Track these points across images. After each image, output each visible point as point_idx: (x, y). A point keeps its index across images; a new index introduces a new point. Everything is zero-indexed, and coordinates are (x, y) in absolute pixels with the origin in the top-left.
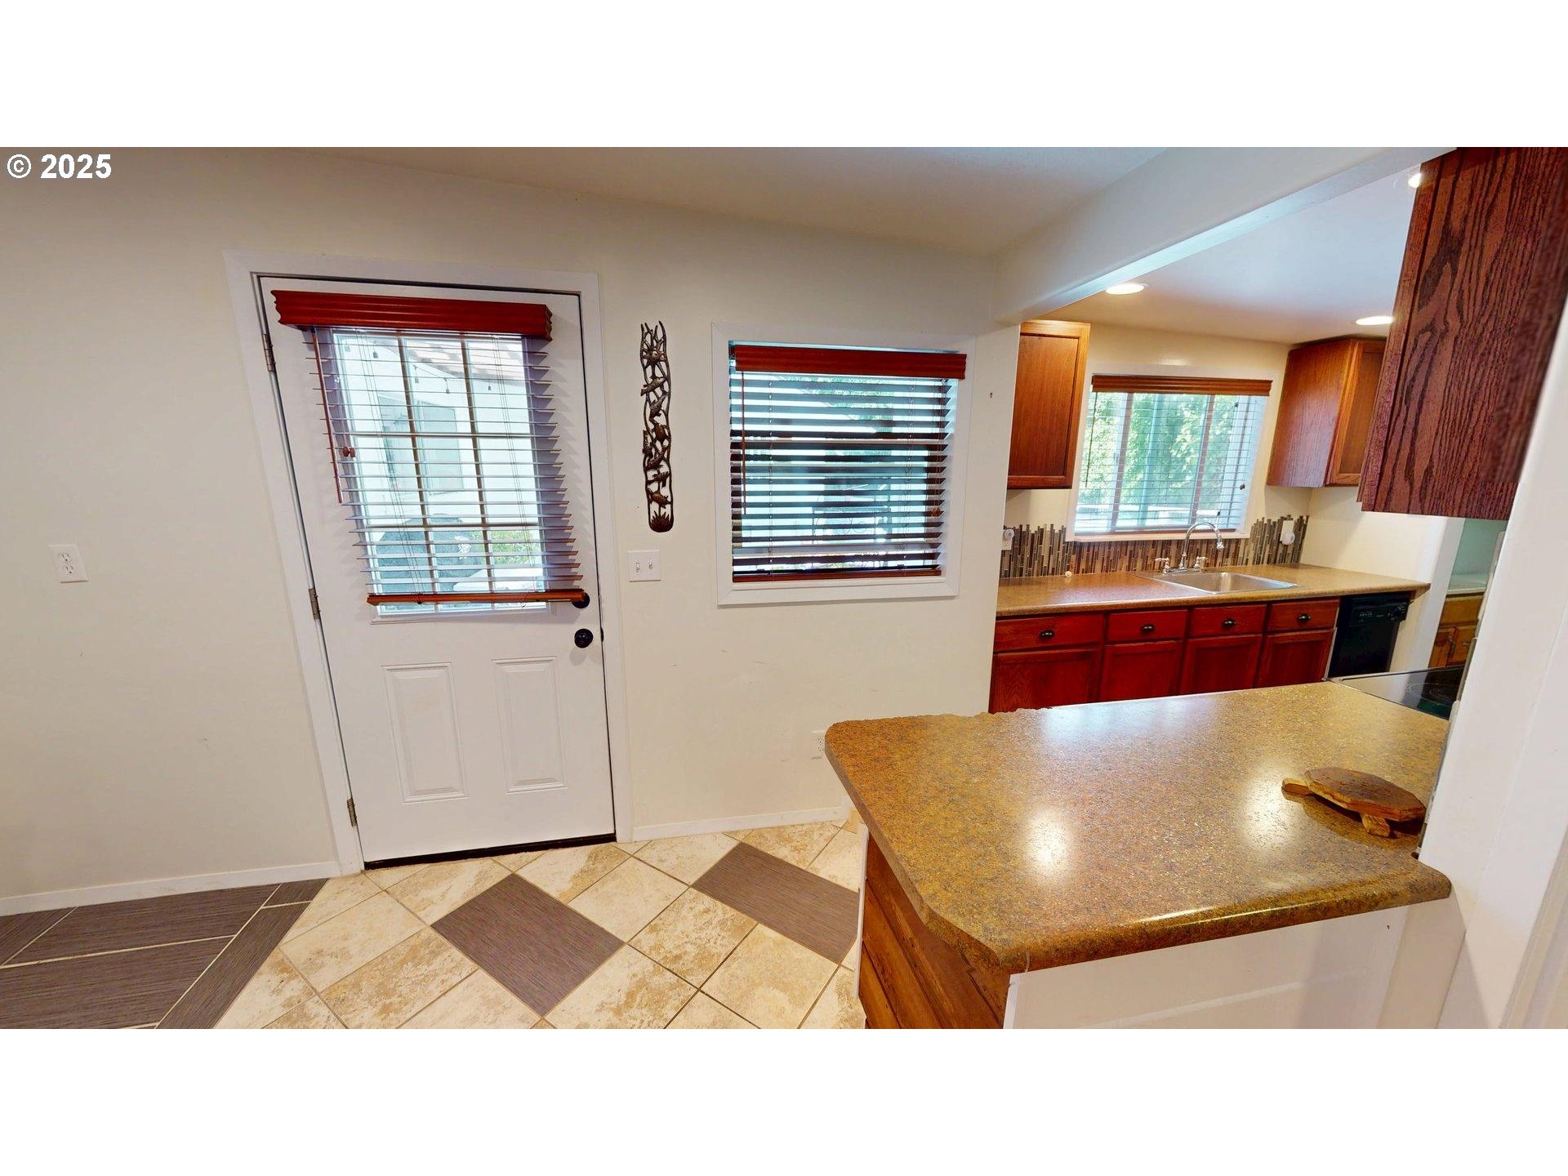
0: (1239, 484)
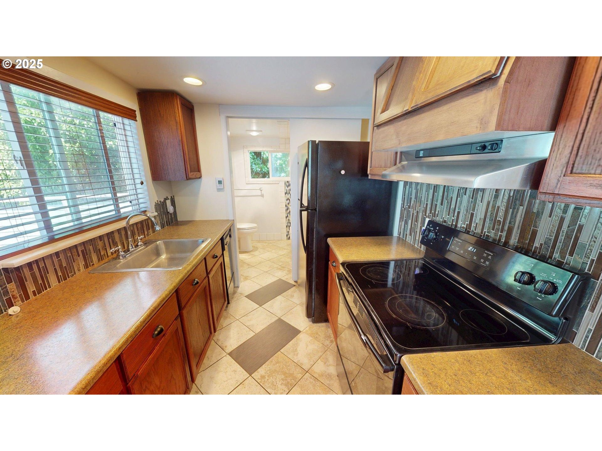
0: (138, 181)
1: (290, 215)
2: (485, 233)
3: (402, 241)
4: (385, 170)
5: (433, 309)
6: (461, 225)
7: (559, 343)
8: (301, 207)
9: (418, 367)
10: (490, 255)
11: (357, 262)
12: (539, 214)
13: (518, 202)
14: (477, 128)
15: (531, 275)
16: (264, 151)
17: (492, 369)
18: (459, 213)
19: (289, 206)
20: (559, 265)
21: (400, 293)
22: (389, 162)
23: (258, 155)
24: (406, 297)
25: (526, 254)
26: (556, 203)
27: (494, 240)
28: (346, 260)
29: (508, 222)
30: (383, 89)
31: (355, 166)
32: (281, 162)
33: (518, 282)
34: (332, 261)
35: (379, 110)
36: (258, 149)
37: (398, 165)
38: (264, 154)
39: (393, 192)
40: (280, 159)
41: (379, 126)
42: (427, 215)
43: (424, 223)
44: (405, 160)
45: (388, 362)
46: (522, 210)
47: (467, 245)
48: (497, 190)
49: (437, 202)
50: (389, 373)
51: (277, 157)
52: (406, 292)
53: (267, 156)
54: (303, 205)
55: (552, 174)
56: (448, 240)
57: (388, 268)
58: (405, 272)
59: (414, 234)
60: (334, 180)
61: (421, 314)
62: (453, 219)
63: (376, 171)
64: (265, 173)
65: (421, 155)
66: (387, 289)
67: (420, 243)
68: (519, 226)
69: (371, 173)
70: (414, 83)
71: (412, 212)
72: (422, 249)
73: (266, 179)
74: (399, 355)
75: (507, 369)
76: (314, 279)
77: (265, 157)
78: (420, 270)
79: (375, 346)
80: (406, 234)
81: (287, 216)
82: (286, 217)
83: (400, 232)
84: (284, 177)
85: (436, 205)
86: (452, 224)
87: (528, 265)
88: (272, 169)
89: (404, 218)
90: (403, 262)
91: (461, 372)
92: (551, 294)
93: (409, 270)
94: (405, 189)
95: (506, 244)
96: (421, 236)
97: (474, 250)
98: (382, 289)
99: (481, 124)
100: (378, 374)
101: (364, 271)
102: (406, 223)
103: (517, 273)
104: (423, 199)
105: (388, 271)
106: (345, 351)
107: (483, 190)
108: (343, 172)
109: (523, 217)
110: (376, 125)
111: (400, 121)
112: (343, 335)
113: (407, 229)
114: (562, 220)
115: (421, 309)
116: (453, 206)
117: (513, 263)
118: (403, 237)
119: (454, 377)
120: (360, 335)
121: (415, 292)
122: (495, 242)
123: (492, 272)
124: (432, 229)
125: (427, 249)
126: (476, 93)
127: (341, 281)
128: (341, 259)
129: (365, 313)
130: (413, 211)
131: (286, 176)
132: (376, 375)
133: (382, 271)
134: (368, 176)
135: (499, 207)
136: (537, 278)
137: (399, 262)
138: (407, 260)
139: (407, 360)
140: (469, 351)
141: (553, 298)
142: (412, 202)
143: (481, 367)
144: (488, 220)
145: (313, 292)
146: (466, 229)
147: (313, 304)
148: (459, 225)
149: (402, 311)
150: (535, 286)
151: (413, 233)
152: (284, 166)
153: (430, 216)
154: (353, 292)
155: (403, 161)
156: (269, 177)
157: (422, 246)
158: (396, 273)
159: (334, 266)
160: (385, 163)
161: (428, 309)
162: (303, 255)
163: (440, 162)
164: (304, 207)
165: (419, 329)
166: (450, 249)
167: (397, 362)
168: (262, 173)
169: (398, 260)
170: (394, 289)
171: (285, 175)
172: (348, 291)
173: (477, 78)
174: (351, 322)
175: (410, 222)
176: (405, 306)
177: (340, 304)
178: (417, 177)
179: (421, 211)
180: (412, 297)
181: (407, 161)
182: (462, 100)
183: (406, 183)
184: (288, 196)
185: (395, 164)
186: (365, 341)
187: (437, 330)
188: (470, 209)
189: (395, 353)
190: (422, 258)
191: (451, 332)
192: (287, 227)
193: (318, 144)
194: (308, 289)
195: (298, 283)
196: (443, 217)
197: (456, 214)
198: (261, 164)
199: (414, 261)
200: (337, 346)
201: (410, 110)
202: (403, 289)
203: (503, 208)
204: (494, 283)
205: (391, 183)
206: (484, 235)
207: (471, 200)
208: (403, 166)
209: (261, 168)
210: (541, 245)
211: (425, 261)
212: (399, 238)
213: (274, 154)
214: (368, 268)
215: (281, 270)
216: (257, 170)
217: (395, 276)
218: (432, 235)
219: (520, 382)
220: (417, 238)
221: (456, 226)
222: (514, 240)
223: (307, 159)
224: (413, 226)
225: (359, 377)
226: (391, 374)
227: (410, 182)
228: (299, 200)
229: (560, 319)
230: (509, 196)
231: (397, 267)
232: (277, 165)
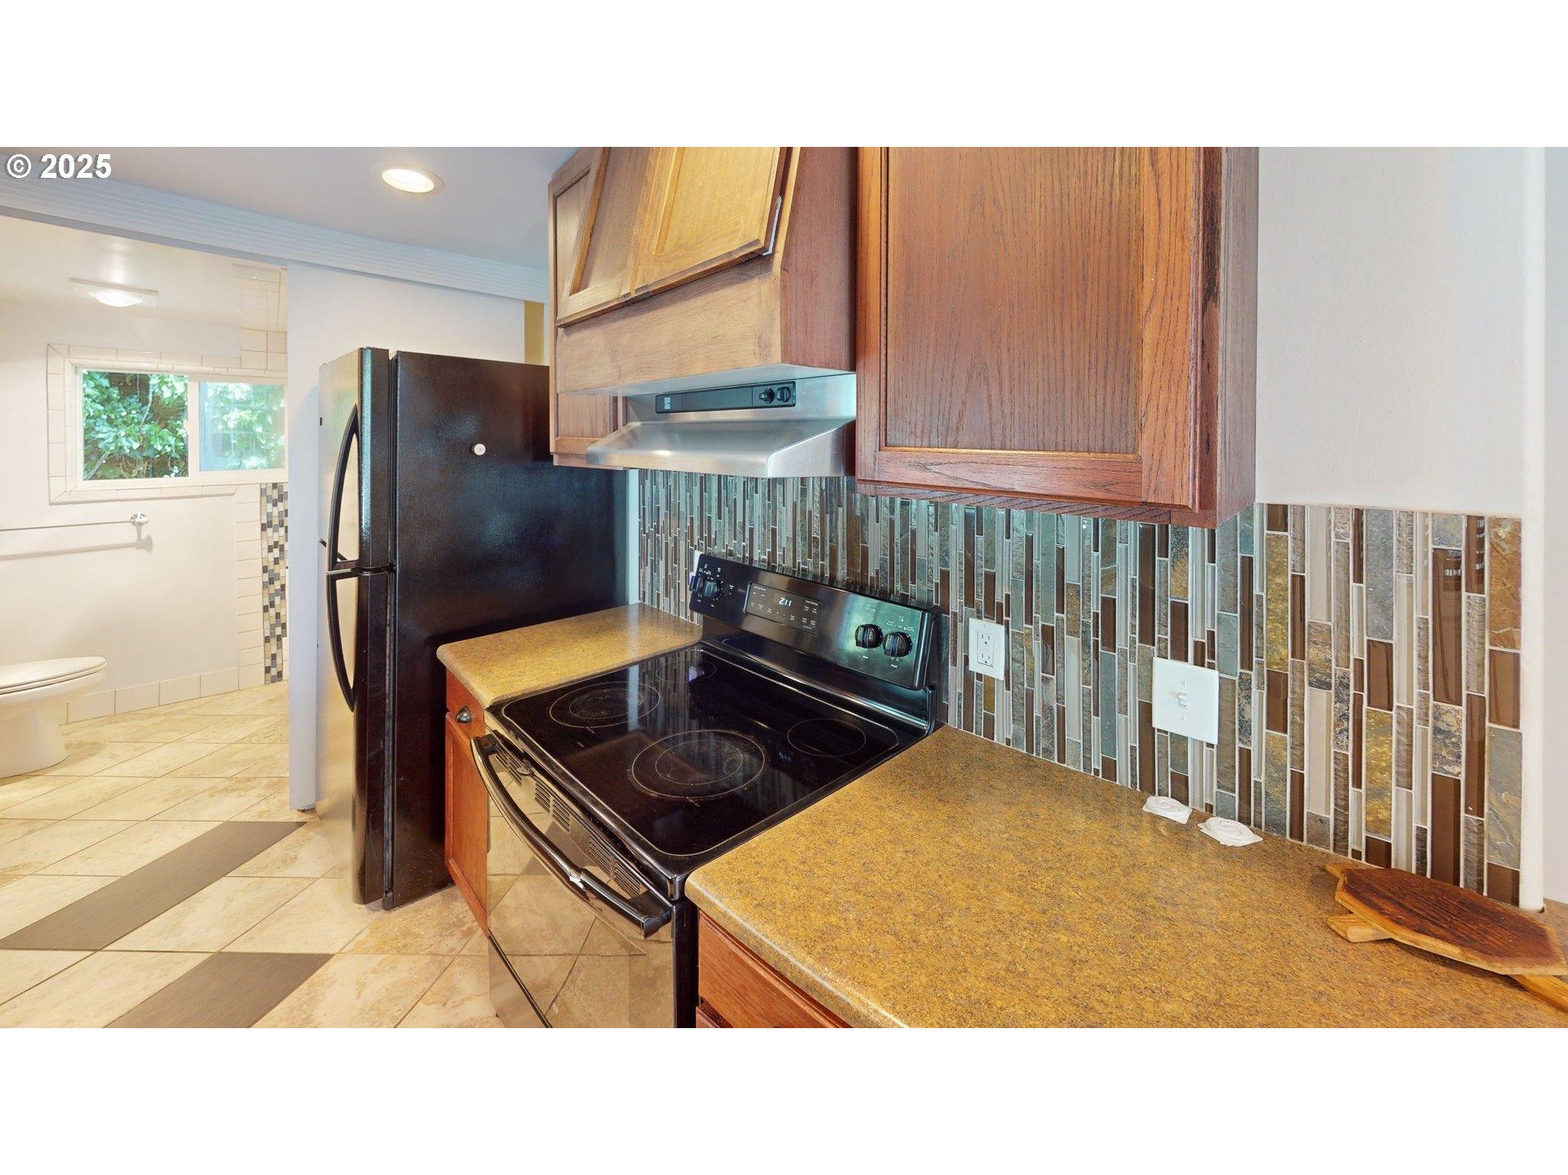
1: (283, 598)
2: (799, 567)
3: (649, 612)
4: (594, 442)
5: (736, 745)
6: (760, 556)
7: (934, 731)
8: (333, 564)
9: (726, 884)
10: (813, 606)
11: (538, 691)
12: (864, 518)
13: (834, 501)
14: (754, 353)
15: (875, 627)
16: (165, 374)
17: (860, 819)
18: (751, 530)
19: (279, 569)
20: (904, 601)
21: (661, 736)
22: (600, 423)
23: (131, 386)
24: (675, 739)
25: (862, 593)
26: (879, 497)
27: (815, 576)
28: (503, 694)
29: (828, 539)
30: (571, 229)
31: (516, 432)
32: (246, 415)
33: (863, 647)
34: (457, 710)
35: (566, 285)
36: (129, 364)
37: (623, 430)
38: (163, 382)
39: (617, 498)
40: (243, 404)
41: (569, 326)
42: (696, 543)
43: (692, 563)
44: (636, 418)
45: (653, 906)
46: (842, 512)
47: (776, 595)
48: (802, 478)
49: (710, 512)
50: (660, 930)
51: (230, 397)
52: (674, 729)
53: (180, 389)
54: (339, 560)
55: (866, 447)
56: (742, 591)
57: (625, 686)
58: (666, 685)
59: (675, 592)
60: (454, 473)
61: (714, 767)
62: (744, 546)
63: (572, 446)
64: (168, 455)
65: (667, 407)
66: (629, 737)
67: (690, 608)
68: (843, 544)
69: (560, 451)
70: (636, 231)
71: (664, 541)
72: (695, 622)
73: (168, 482)
74: (678, 879)
75: (881, 808)
76: (388, 781)
77: (167, 394)
78: (697, 671)
79: (613, 885)
80: (658, 595)
81: (267, 603)
82: (266, 609)
83: (644, 592)
84: (256, 471)
85: (710, 518)
86: (744, 557)
87: (868, 611)
88: (203, 439)
89: (649, 558)
90: (659, 660)
91: (812, 851)
92: (906, 653)
93: (675, 677)
94: (643, 487)
95: (833, 578)
96: (690, 593)
97: (788, 603)
98: (615, 742)
99: (760, 347)
100: (629, 948)
101: (561, 710)
102: (655, 568)
103: (857, 630)
104: (682, 509)
105: (625, 693)
106: (518, 937)
107: (783, 481)
108: (480, 449)
109: (845, 527)
110: (562, 323)
111: (616, 321)
112: (508, 900)
113: (659, 582)
114: (892, 523)
115: (713, 754)
116: (739, 519)
117: (850, 613)
118: (652, 604)
119: (802, 867)
120: (566, 877)
121: (695, 723)
122: (816, 581)
123: (823, 638)
124: (709, 573)
125: (704, 618)
126: (744, 280)
127: (493, 758)
128: (487, 695)
129: (575, 815)
130: (666, 539)
131: (270, 467)
132: (624, 952)
133: (610, 697)
134: (551, 458)
135: (810, 512)
136: (885, 632)
137: (649, 663)
138: (666, 655)
139: (700, 883)
140: (816, 804)
141: (909, 658)
142: (662, 519)
143: (843, 824)
144: (799, 539)
145: (388, 818)
146: (769, 563)
147: (388, 856)
148: (756, 558)
149: (672, 775)
150: (884, 647)
151: (672, 590)
152: (259, 429)
153: (702, 544)
154: (532, 775)
155: (632, 421)
156: (184, 472)
157: (695, 614)
158: (647, 690)
159: (464, 722)
160: (591, 424)
161: (726, 749)
162: (344, 718)
163: (705, 423)
164: (346, 563)
165: (717, 800)
166: (749, 611)
167: (677, 897)
168: (146, 458)
169: (648, 660)
170: (644, 731)
171: (264, 461)
172: (518, 778)
173: (741, 249)
174: (532, 854)
175: (662, 563)
176: (677, 760)
177: (492, 820)
178: (664, 457)
179: (683, 537)
180: (690, 734)
181: (640, 421)
182: (724, 290)
183: (643, 473)
184: (278, 536)
185: (615, 428)
186: (581, 886)
187: (752, 787)
188: (768, 521)
189: (668, 879)
190: (700, 643)
191: (779, 779)
192: (267, 640)
193: (396, 360)
194: (365, 818)
195: (320, 813)
196: (726, 543)
197: (747, 536)
198: (146, 422)
199: (682, 653)
200: (490, 938)
201: (634, 295)
202: (665, 724)
203: (816, 514)
204: (829, 658)
205: (609, 474)
206: (799, 570)
207: (767, 502)
208: (633, 432)
209: (146, 440)
210: (877, 572)
211: (706, 647)
212: (642, 607)
213: (212, 388)
214: (573, 700)
215: (235, 790)
216: (121, 448)
217: (644, 699)
218: (711, 587)
219: (904, 820)
220: (682, 600)
221: (751, 559)
222: (842, 573)
223: (356, 407)
224: (670, 573)
225: (573, 982)
226: (667, 933)
227: (652, 471)
228: (324, 543)
229: (926, 692)
230: (821, 490)
231: (647, 676)
232: (227, 428)
